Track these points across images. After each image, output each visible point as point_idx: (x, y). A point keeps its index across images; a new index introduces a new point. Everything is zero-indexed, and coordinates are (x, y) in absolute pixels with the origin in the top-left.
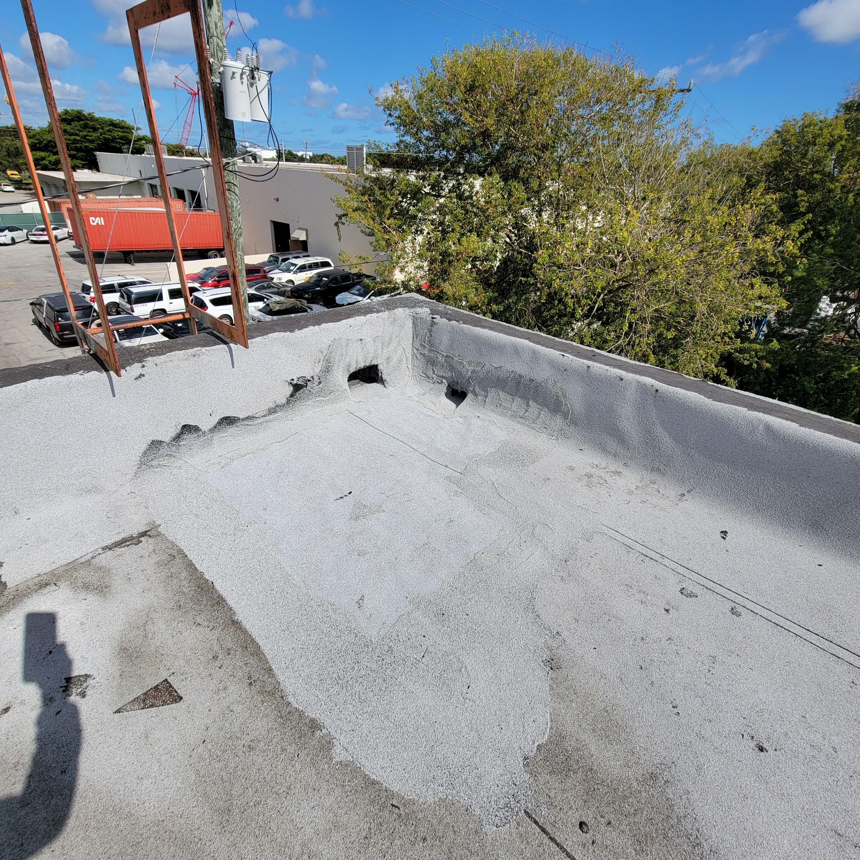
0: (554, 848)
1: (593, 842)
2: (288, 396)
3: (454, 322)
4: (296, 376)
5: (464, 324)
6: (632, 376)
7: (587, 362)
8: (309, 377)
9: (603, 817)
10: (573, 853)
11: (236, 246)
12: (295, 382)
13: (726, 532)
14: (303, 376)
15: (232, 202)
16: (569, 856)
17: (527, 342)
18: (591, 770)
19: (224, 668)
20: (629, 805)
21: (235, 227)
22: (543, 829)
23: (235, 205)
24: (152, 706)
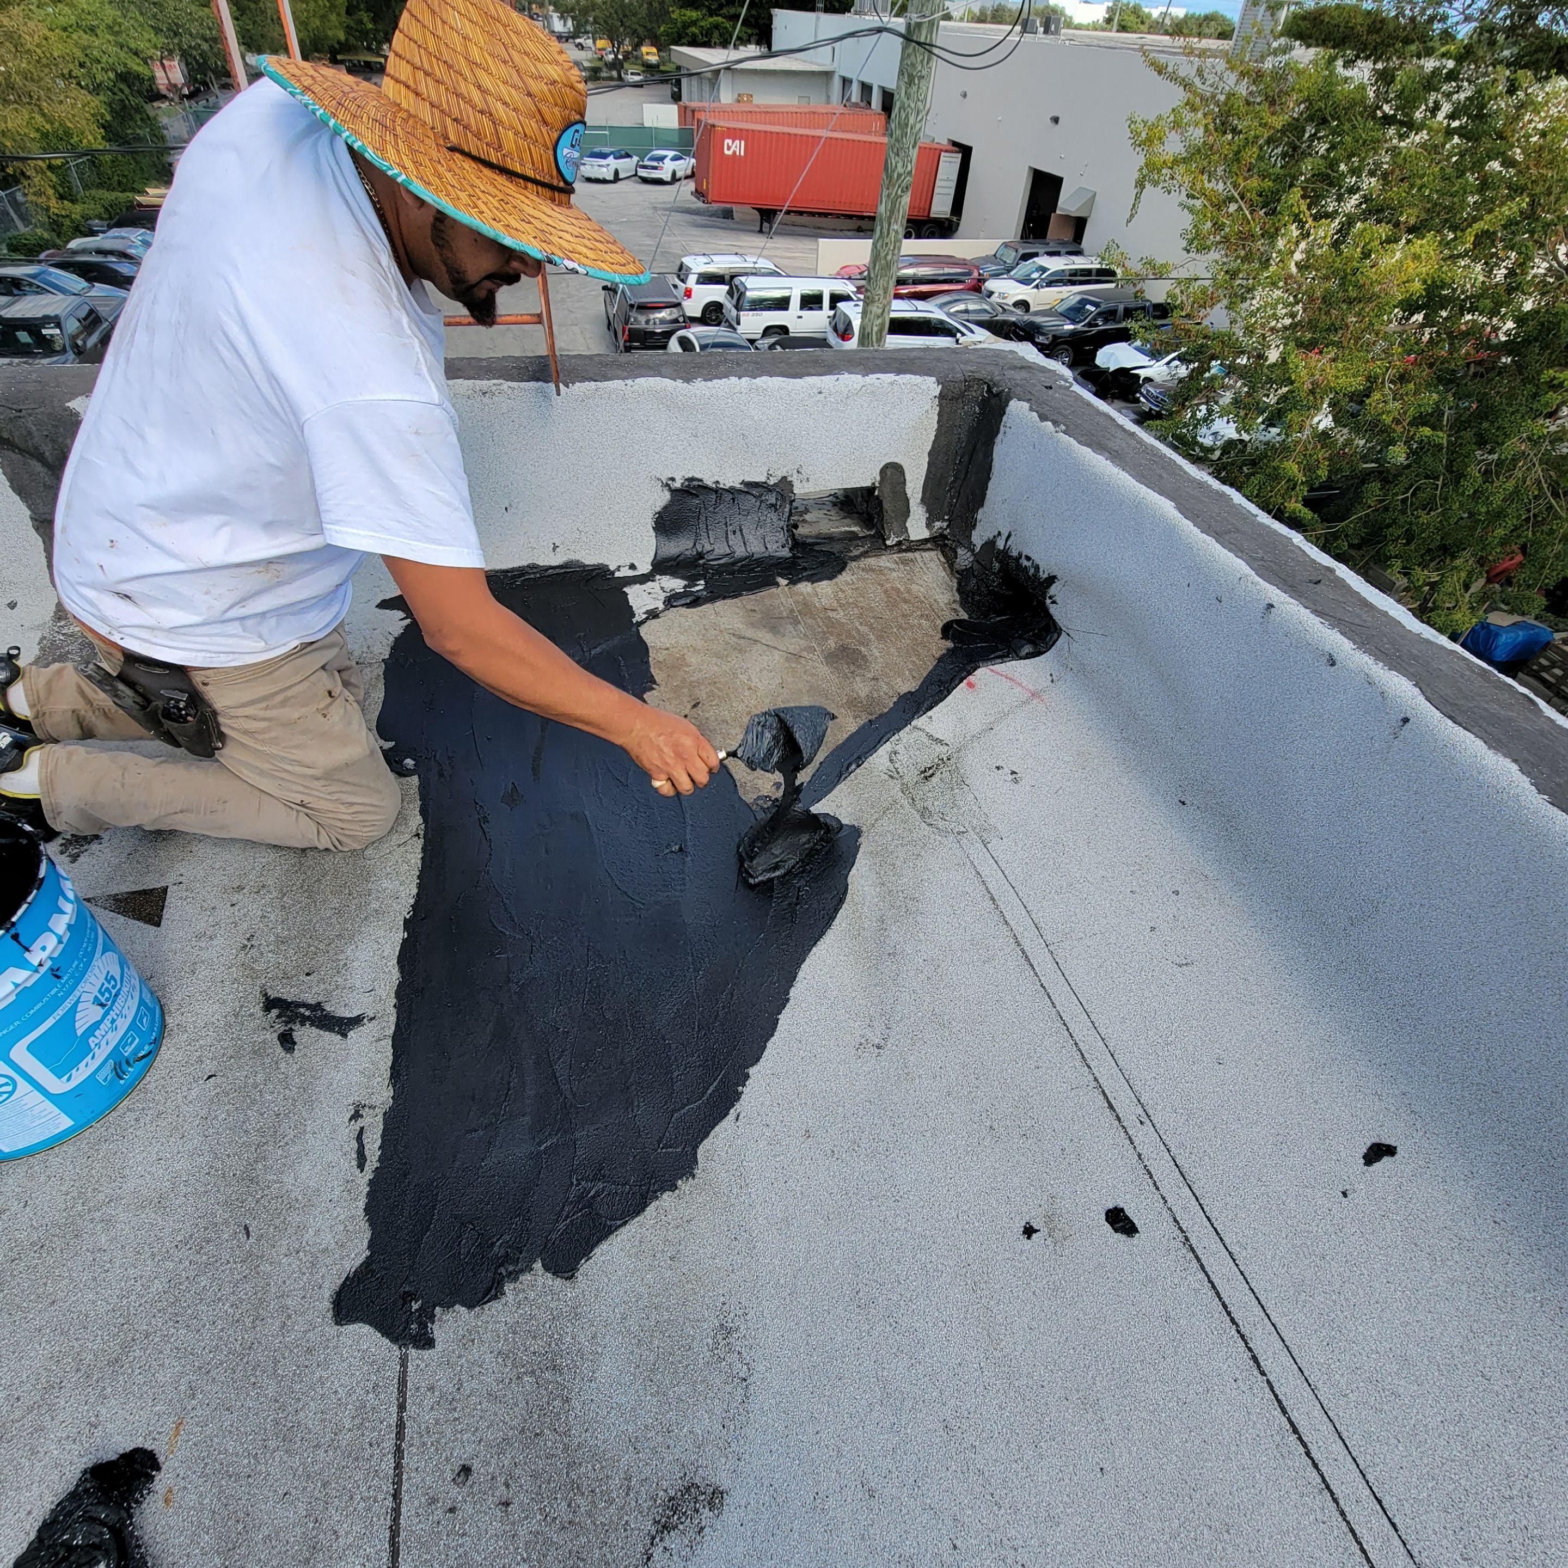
0: (388, 1465)
1: (452, 1510)
2: (658, 509)
3: (1049, 423)
4: (681, 474)
5: (1065, 432)
6: (1364, 661)
7: (1274, 594)
8: (709, 482)
9: (507, 1486)
10: (405, 1497)
11: (892, 212)
12: (677, 485)
13: (1390, 1151)
14: (696, 476)
15: (907, 115)
16: (396, 1496)
17: (1167, 507)
18: (567, 1400)
19: (236, 908)
20: (569, 1506)
21: (900, 169)
22: (401, 1425)
23: (911, 121)
24: (124, 913)
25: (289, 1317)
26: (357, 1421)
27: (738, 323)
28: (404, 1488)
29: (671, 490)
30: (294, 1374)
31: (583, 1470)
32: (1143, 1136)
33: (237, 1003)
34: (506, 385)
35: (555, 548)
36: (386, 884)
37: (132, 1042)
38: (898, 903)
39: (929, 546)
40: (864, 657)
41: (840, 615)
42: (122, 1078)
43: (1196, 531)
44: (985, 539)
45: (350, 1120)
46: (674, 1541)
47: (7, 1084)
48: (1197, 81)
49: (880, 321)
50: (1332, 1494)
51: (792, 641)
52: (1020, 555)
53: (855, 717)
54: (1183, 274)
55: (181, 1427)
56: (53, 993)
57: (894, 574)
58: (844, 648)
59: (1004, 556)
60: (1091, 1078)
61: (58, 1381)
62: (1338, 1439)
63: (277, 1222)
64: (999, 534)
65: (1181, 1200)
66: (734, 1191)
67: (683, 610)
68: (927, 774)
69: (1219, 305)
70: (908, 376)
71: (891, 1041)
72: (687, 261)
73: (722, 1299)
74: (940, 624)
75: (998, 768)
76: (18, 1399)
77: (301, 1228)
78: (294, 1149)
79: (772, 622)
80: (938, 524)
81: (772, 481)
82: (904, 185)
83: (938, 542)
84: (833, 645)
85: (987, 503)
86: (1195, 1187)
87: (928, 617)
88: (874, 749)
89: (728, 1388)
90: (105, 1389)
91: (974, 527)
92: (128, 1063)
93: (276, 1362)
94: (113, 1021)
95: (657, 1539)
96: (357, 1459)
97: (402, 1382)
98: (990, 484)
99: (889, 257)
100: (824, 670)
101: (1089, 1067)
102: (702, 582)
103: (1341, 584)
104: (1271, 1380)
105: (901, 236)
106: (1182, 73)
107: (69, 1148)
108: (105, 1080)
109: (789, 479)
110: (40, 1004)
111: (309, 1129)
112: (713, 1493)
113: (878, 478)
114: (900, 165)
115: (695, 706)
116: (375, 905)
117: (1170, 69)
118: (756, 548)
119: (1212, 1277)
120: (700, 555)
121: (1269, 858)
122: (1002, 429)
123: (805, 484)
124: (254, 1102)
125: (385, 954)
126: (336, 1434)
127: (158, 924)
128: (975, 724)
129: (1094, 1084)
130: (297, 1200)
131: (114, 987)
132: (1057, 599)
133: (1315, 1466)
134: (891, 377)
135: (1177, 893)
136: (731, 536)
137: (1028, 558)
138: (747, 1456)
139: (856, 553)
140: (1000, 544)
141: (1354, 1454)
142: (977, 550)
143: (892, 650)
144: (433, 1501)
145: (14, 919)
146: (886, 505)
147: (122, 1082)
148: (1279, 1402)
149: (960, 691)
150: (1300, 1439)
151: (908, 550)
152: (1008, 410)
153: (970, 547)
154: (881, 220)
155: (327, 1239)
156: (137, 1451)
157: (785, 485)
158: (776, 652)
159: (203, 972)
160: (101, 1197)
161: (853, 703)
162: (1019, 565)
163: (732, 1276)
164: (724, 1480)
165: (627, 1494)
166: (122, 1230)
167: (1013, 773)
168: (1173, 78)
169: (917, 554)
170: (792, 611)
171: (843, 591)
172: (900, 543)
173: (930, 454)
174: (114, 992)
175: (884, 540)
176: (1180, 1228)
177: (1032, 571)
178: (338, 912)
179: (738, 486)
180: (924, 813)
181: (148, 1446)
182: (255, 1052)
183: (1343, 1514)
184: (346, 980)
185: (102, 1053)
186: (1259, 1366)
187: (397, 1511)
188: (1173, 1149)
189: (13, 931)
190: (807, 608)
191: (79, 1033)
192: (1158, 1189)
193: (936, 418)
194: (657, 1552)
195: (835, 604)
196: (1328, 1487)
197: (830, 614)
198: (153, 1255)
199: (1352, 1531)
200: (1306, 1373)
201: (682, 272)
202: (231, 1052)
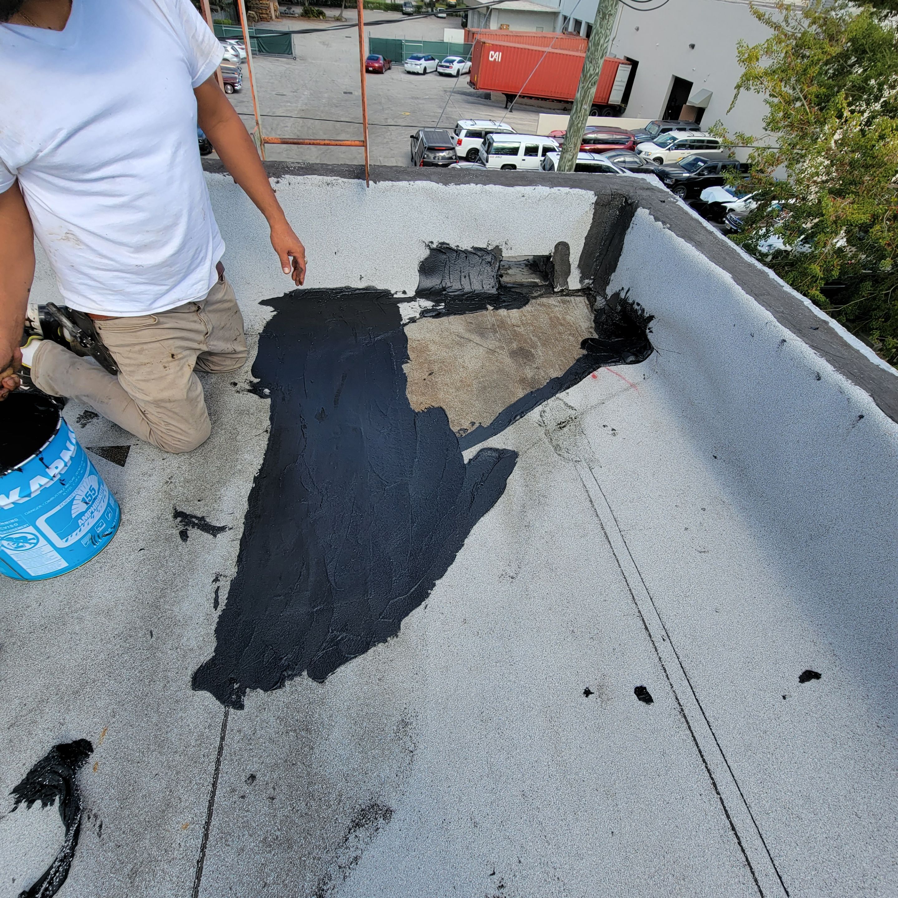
0: (212, 768)
1: (243, 797)
2: (422, 260)
3: (660, 223)
4: (437, 240)
5: (669, 229)
6: (840, 378)
7: (787, 334)
8: (453, 246)
9: (274, 789)
10: (219, 786)
11: (584, 98)
12: (434, 246)
13: (817, 676)
14: (446, 241)
15: (599, 39)
16: (214, 785)
17: (727, 277)
18: (312, 748)
19: (165, 461)
20: (306, 805)
21: (592, 72)
22: (221, 748)
23: (602, 42)
24: (106, 458)
25: (168, 682)
26: (198, 742)
27: (487, 162)
28: (219, 782)
29: (430, 249)
30: (168, 713)
31: (316, 787)
32: (664, 648)
33: (160, 512)
34: (341, 180)
35: (361, 278)
36: (246, 456)
37: (101, 527)
38: (535, 498)
39: (580, 293)
40: (533, 355)
41: (521, 330)
42: (95, 545)
43: (743, 292)
44: (614, 291)
45: (213, 582)
46: (361, 833)
47: (34, 539)
48: (784, 24)
49: (570, 163)
50: (751, 868)
51: (492, 343)
52: (634, 302)
53: (523, 389)
54: (761, 144)
55: (106, 732)
56: (60, 492)
57: (557, 309)
58: (521, 349)
59: (624, 302)
60: (637, 610)
61: (46, 698)
62: (759, 838)
63: (168, 631)
64: (623, 289)
65: (682, 687)
66: (419, 647)
67: (430, 319)
68: (561, 426)
69: (782, 165)
70: (577, 190)
71: (520, 575)
72: (461, 123)
73: (405, 706)
74: (581, 340)
75: (604, 426)
76: (25, 705)
77: (180, 636)
78: (181, 593)
79: (481, 331)
80: (587, 281)
81: (490, 248)
82: (593, 81)
83: (585, 292)
84: (515, 347)
85: (617, 269)
86: (691, 681)
87: (573, 335)
88: (532, 408)
89: (402, 755)
90: (69, 705)
91: (608, 284)
92: (99, 536)
93: (159, 705)
94: (92, 513)
95: (352, 831)
96: (196, 762)
97: (224, 726)
98: (620, 259)
99: (579, 125)
100: (508, 361)
101: (636, 604)
102: (443, 304)
103: (831, 331)
104: (723, 797)
105: (588, 113)
106: (774, 20)
107: (65, 578)
108: (86, 544)
109: (500, 247)
110: (53, 498)
111: (190, 584)
112: (386, 811)
113: (553, 251)
114: (592, 69)
115: (430, 374)
116: (239, 467)
117: (766, 17)
118: (477, 287)
119: (695, 734)
120: (444, 289)
121: (764, 495)
122: (631, 225)
123: (510, 251)
124: (162, 566)
125: (242, 494)
126: (186, 748)
127: (123, 466)
128: (594, 401)
129: (638, 614)
130: (180, 621)
131: (94, 494)
132: (653, 330)
133: (743, 851)
134: (567, 189)
135: (704, 510)
136: (463, 279)
137: (638, 304)
138: (408, 794)
139: (535, 294)
140: (623, 295)
141: (768, 848)
142: (609, 298)
143: (550, 352)
144: (233, 790)
145: (41, 450)
146: (556, 267)
147: (95, 546)
148: (726, 811)
149: (587, 381)
150: (736, 834)
151: (567, 295)
152: (636, 214)
153: (604, 296)
154: (577, 102)
155: (193, 644)
156: (83, 740)
157: (498, 250)
158: (481, 348)
159: (144, 494)
160: (78, 606)
161: (523, 381)
162: (632, 308)
163: (412, 694)
164: (393, 805)
165: (339, 804)
166: (87, 624)
167: (613, 430)
168: (768, 22)
169: (572, 298)
170: (493, 325)
171: (525, 316)
172: (562, 291)
173: (586, 238)
174: (94, 497)
175: (553, 288)
176: (679, 703)
177: (640, 312)
178: (219, 469)
179: (470, 249)
180: (557, 448)
181: (88, 739)
182: (166, 539)
183: (756, 881)
184: (219, 506)
185: (85, 529)
186: (716, 789)
187: (213, 793)
188: (681, 658)
189: (40, 456)
190: (502, 324)
191: (73, 516)
192: (668, 679)
193: (592, 216)
194: (351, 837)
195: (520, 323)
196: (749, 864)
197: (516, 328)
198: (102, 640)
199: (761, 891)
200: (745, 797)
201: (457, 130)
202: (153, 538)
